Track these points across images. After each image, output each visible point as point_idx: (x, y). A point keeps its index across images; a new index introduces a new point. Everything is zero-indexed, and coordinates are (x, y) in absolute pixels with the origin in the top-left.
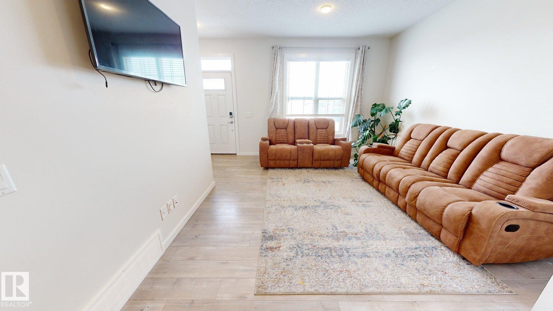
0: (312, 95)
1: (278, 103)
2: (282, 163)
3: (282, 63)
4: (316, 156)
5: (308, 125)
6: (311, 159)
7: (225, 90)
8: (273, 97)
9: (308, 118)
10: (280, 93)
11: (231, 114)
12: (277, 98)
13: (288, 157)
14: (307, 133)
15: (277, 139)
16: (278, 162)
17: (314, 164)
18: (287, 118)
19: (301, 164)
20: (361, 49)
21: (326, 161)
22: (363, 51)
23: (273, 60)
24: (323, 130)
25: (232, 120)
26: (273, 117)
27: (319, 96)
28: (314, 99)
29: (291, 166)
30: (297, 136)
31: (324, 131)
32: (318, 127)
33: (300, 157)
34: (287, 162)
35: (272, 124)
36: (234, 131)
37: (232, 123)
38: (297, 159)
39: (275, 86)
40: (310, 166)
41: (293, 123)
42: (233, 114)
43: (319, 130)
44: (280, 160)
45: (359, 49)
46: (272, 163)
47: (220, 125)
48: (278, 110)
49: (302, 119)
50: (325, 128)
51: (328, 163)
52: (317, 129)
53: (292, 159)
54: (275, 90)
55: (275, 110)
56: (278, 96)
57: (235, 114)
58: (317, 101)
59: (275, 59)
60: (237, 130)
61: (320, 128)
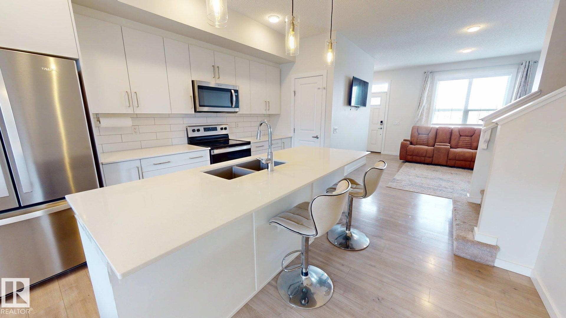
0: (462, 107)
1: (424, 114)
2: (418, 159)
3: (432, 83)
4: (451, 156)
5: (451, 133)
6: (446, 158)
7: (380, 105)
8: (420, 110)
9: (452, 127)
10: (427, 106)
11: (382, 122)
12: (423, 110)
13: (424, 155)
14: (449, 139)
15: (418, 142)
16: (414, 157)
17: (448, 162)
18: (431, 126)
19: (435, 161)
20: (524, 64)
21: (461, 162)
22: (527, 67)
23: (424, 82)
24: (466, 137)
25: (382, 126)
26: (417, 125)
27: (469, 108)
28: (463, 111)
29: (426, 162)
30: (437, 140)
31: (468, 139)
32: (462, 135)
33: (434, 155)
34: (423, 158)
35: (415, 130)
36: (382, 134)
37: (381, 128)
38: (433, 157)
39: (423, 101)
40: (445, 163)
41: (436, 129)
42: (383, 122)
43: (462, 138)
44: (416, 156)
45: (522, 64)
46: (409, 158)
47: (372, 130)
48: (424, 120)
49: (445, 127)
50: (470, 135)
51: (463, 163)
52: (460, 136)
53: (428, 156)
54: (423, 104)
55: (421, 119)
56: (425, 109)
57: (385, 123)
58: (466, 112)
59: (426, 81)
60: (384, 135)
61: (464, 135)
